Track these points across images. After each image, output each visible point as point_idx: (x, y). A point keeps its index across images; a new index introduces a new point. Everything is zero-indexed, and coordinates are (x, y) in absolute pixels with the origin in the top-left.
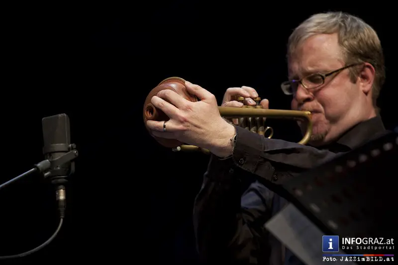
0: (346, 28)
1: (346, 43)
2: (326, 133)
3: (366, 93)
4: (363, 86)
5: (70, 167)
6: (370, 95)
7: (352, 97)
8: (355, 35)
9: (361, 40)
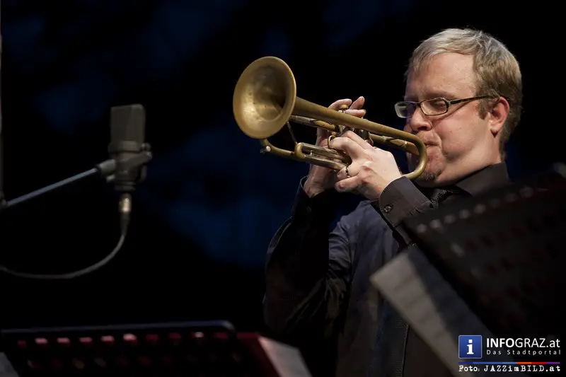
0: (485, 51)
1: (481, 69)
2: (440, 173)
3: (495, 134)
4: (493, 125)
5: (139, 173)
6: (498, 137)
7: (477, 135)
8: (493, 61)
9: (500, 69)
